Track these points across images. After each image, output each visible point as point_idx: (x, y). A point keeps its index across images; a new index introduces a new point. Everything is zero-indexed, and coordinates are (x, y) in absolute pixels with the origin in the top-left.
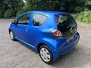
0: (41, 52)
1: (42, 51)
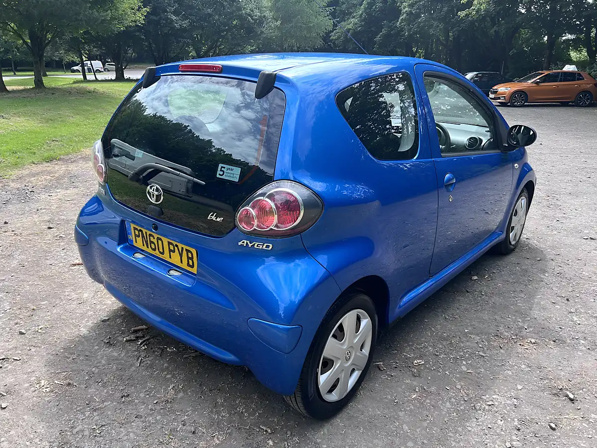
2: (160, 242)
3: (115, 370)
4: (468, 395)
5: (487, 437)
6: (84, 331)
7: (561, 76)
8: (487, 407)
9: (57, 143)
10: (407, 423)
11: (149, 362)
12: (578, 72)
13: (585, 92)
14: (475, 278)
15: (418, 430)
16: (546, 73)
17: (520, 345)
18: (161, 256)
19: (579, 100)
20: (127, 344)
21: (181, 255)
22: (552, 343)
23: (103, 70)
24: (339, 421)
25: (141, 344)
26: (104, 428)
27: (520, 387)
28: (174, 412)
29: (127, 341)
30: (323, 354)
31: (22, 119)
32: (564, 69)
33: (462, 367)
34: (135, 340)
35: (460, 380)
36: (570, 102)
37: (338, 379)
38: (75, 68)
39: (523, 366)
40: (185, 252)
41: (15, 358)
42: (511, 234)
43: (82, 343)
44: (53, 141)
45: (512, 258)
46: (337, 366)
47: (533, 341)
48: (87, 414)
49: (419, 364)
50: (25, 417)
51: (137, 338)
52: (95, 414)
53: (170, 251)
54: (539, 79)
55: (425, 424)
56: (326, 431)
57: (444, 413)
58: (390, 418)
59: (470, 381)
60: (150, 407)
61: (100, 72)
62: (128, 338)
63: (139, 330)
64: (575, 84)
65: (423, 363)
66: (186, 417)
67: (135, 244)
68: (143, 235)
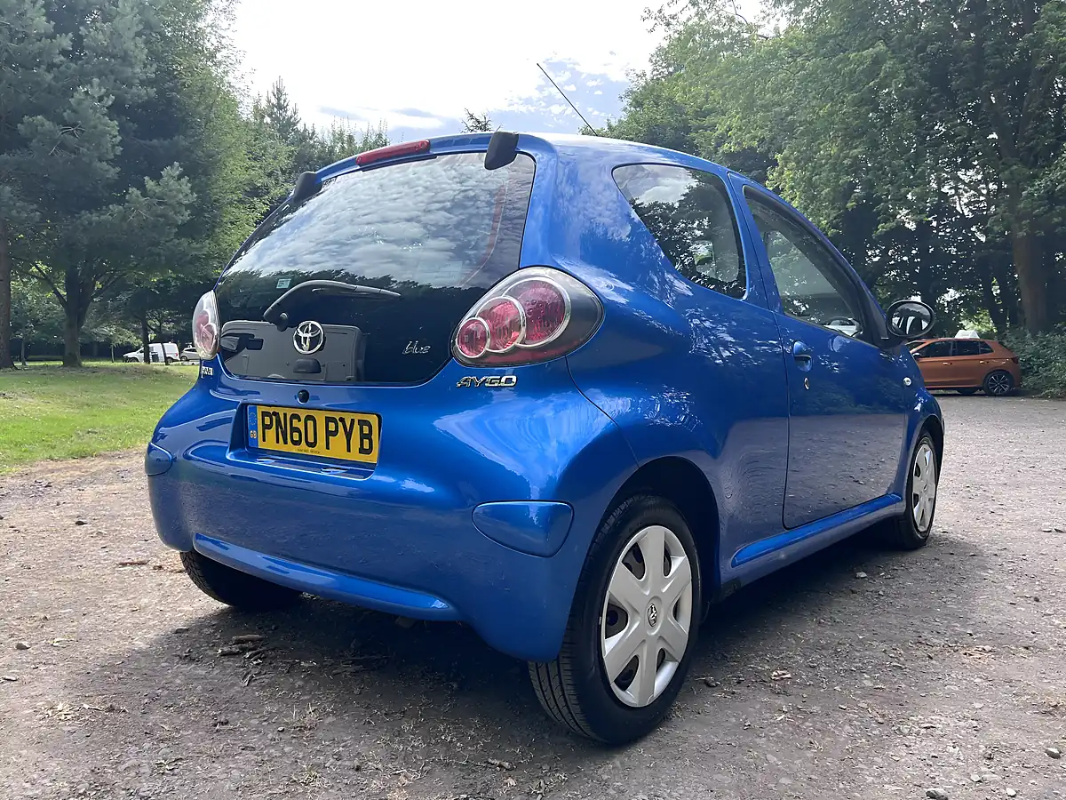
2: (310, 423)
3: (200, 692)
4: (883, 716)
5: (932, 768)
6: (140, 644)
7: (954, 347)
8: (923, 731)
9: (96, 436)
10: (774, 753)
11: (267, 681)
12: (981, 340)
13: (1000, 372)
14: (863, 575)
15: (797, 762)
16: (929, 342)
17: (965, 654)
18: (309, 451)
19: (991, 385)
20: (224, 659)
21: (348, 435)
22: (1023, 650)
23: (178, 358)
24: (642, 752)
25: (250, 657)
26: (180, 763)
27: (977, 705)
28: (318, 742)
29: (224, 654)
30: (609, 589)
31: (36, 401)
32: (957, 337)
33: (865, 682)
34: (238, 653)
35: (863, 697)
36: (976, 389)
37: (636, 657)
38: (130, 355)
39: (978, 680)
40: (356, 427)
41: (7, 677)
42: (915, 510)
43: (137, 660)
44: (89, 432)
45: (923, 554)
46: (634, 626)
47: (988, 648)
48: (146, 746)
49: (782, 679)
50: (24, 752)
51: (244, 650)
52: (162, 745)
53: (329, 433)
54: (917, 351)
55: (809, 754)
56: (618, 763)
57: (842, 740)
58: (740, 746)
59: (882, 699)
60: (270, 736)
61: (174, 360)
62: (226, 649)
63: (247, 641)
64: (979, 359)
65: (789, 676)
66: (341, 749)
67: (261, 445)
68: (278, 422)
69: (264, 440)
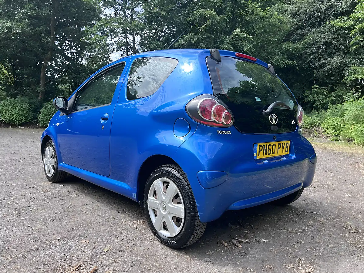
0: (151, 198)
1: (154, 194)
2: (274, 146)
18: (273, 155)
21: (283, 148)
40: (285, 145)
53: (278, 149)
67: (258, 158)
68: (264, 147)
69: (259, 156)
